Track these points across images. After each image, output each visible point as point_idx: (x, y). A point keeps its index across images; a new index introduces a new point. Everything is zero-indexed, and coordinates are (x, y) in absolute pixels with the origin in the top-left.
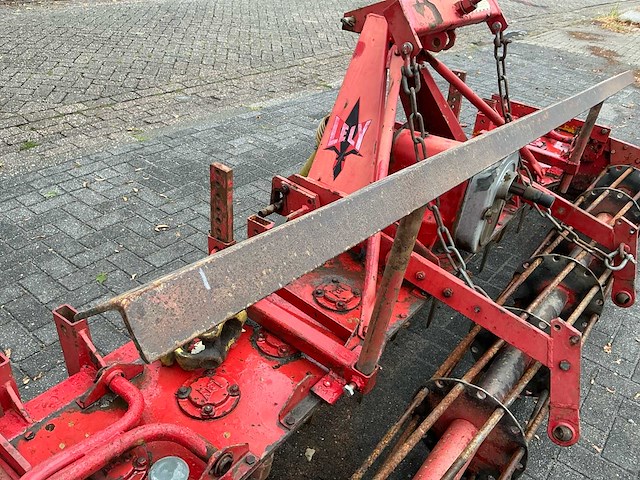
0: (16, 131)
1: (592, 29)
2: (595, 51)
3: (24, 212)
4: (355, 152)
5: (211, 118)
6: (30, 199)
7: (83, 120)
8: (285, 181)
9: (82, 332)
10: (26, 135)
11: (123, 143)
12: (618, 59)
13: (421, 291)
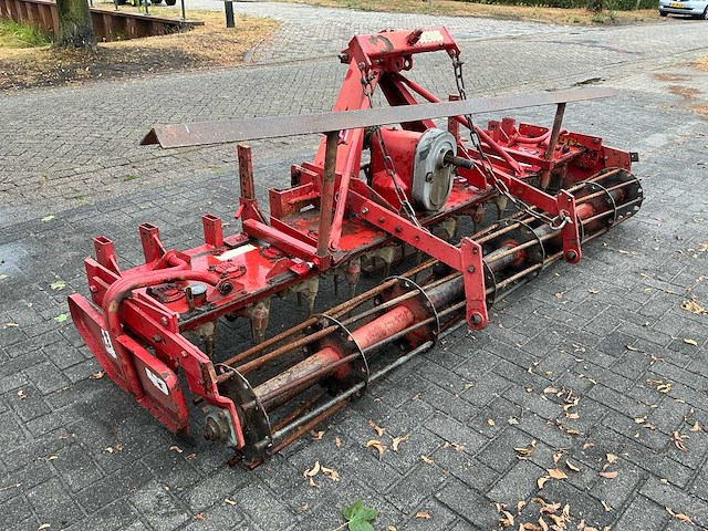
0: (121, 168)
1: (684, 71)
2: (675, 90)
3: (125, 217)
4: (343, 143)
5: (278, 157)
6: (130, 210)
7: (174, 161)
8: (298, 167)
9: (155, 236)
10: (128, 171)
11: (203, 175)
12: (698, 96)
13: (382, 231)
